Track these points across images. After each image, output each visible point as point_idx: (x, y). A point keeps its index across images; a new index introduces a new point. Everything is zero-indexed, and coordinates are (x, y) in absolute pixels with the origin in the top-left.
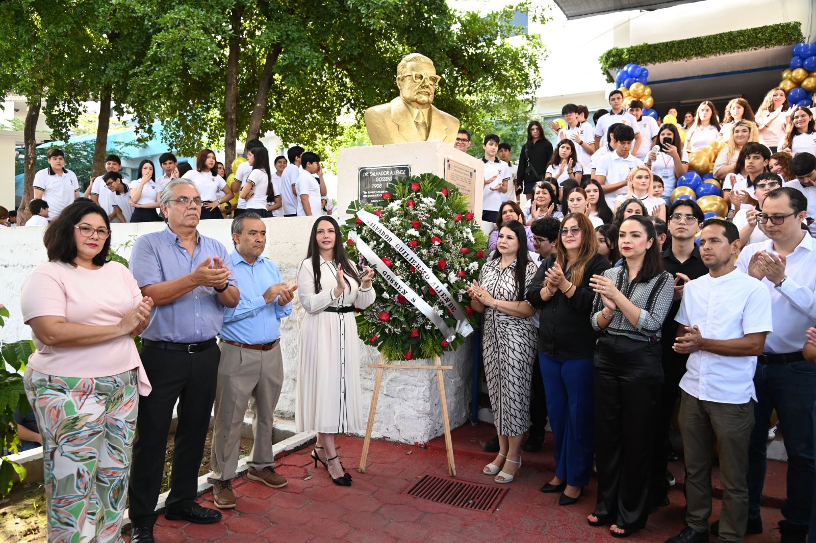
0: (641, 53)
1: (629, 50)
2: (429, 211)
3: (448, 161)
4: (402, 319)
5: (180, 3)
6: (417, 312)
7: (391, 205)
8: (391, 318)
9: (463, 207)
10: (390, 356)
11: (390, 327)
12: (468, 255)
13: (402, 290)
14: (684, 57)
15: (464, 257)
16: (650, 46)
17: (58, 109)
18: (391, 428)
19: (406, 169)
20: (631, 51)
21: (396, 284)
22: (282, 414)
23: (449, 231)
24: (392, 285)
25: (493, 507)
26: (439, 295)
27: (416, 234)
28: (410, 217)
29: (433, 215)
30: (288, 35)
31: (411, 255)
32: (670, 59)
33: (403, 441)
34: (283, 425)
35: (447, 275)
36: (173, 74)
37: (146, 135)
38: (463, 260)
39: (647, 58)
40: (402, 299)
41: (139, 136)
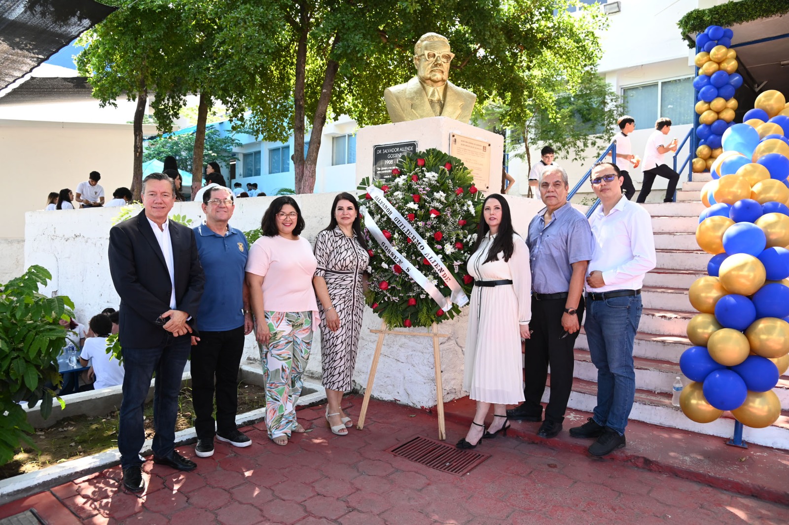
0: (726, 12)
1: (710, 11)
2: (430, 185)
3: (453, 136)
4: (399, 288)
5: (244, 3)
6: (412, 282)
7: (397, 180)
8: (389, 287)
9: (467, 180)
10: (390, 322)
11: (389, 295)
12: (468, 228)
13: (398, 260)
14: (777, 12)
15: (463, 229)
16: (736, 4)
17: (163, 103)
18: (402, 392)
19: (413, 145)
20: (715, 11)
21: (392, 254)
22: (312, 373)
23: (448, 205)
24: (389, 255)
25: (465, 471)
26: (433, 265)
27: (416, 207)
28: (412, 191)
29: (434, 189)
30: (344, 24)
31: (408, 227)
32: (759, 16)
33: (411, 404)
34: (309, 383)
35: (443, 246)
36: (238, 68)
37: (239, 123)
38: (460, 232)
39: (732, 18)
40: (399, 269)
41: (233, 124)
